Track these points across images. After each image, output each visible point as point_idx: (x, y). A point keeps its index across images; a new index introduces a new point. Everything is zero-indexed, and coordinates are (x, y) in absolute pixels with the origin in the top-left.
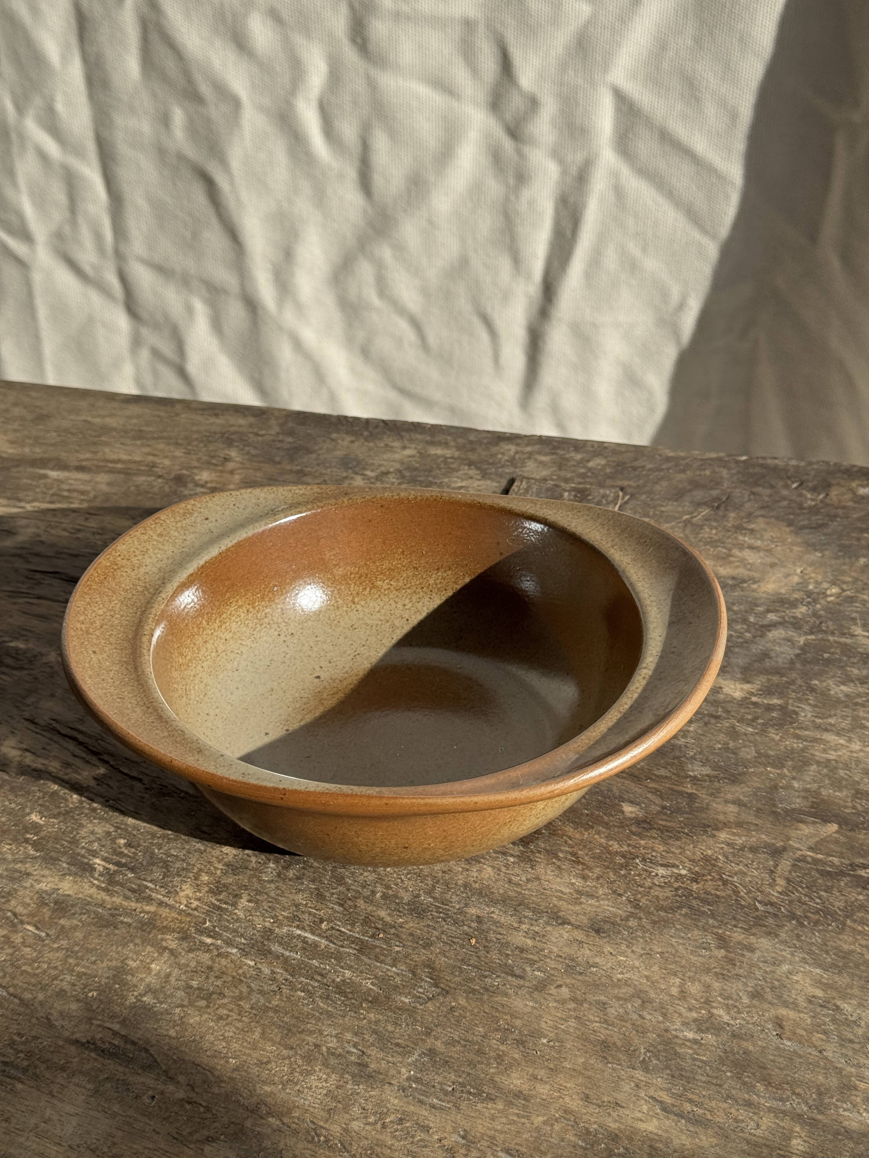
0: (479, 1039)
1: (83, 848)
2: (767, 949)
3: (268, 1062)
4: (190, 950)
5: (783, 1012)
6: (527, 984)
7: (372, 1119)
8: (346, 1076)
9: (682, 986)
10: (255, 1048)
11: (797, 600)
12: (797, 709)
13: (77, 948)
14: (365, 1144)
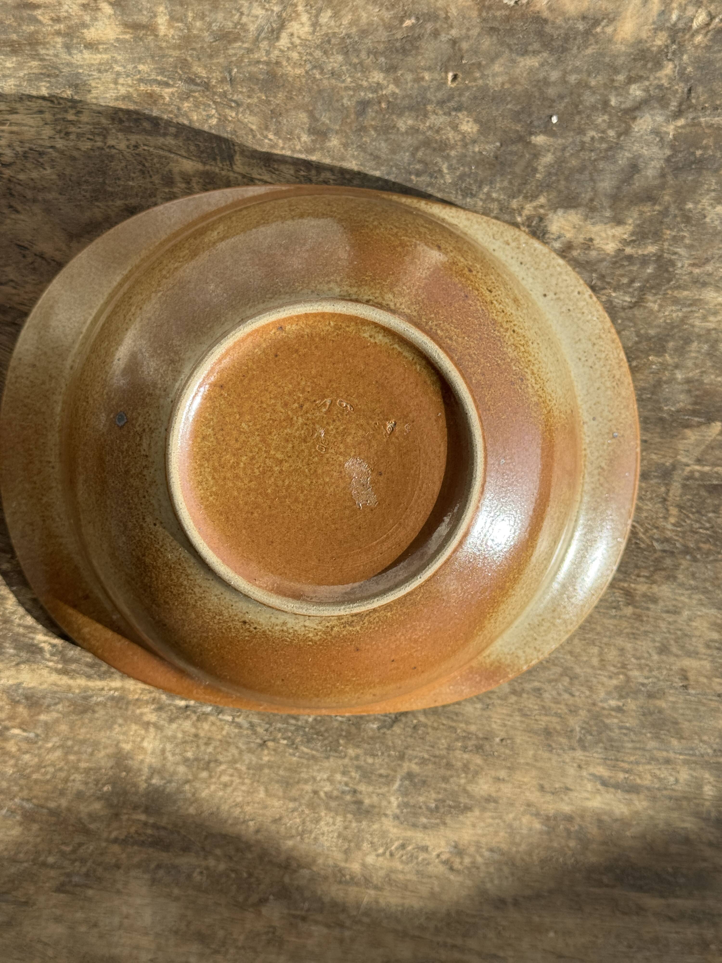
0: (444, 752)
1: (19, 625)
2: (668, 597)
3: (280, 819)
4: (171, 720)
7: (381, 851)
8: (348, 815)
9: (601, 654)
10: (265, 807)
11: (660, 51)
12: (673, 257)
13: (70, 743)
14: (382, 873)
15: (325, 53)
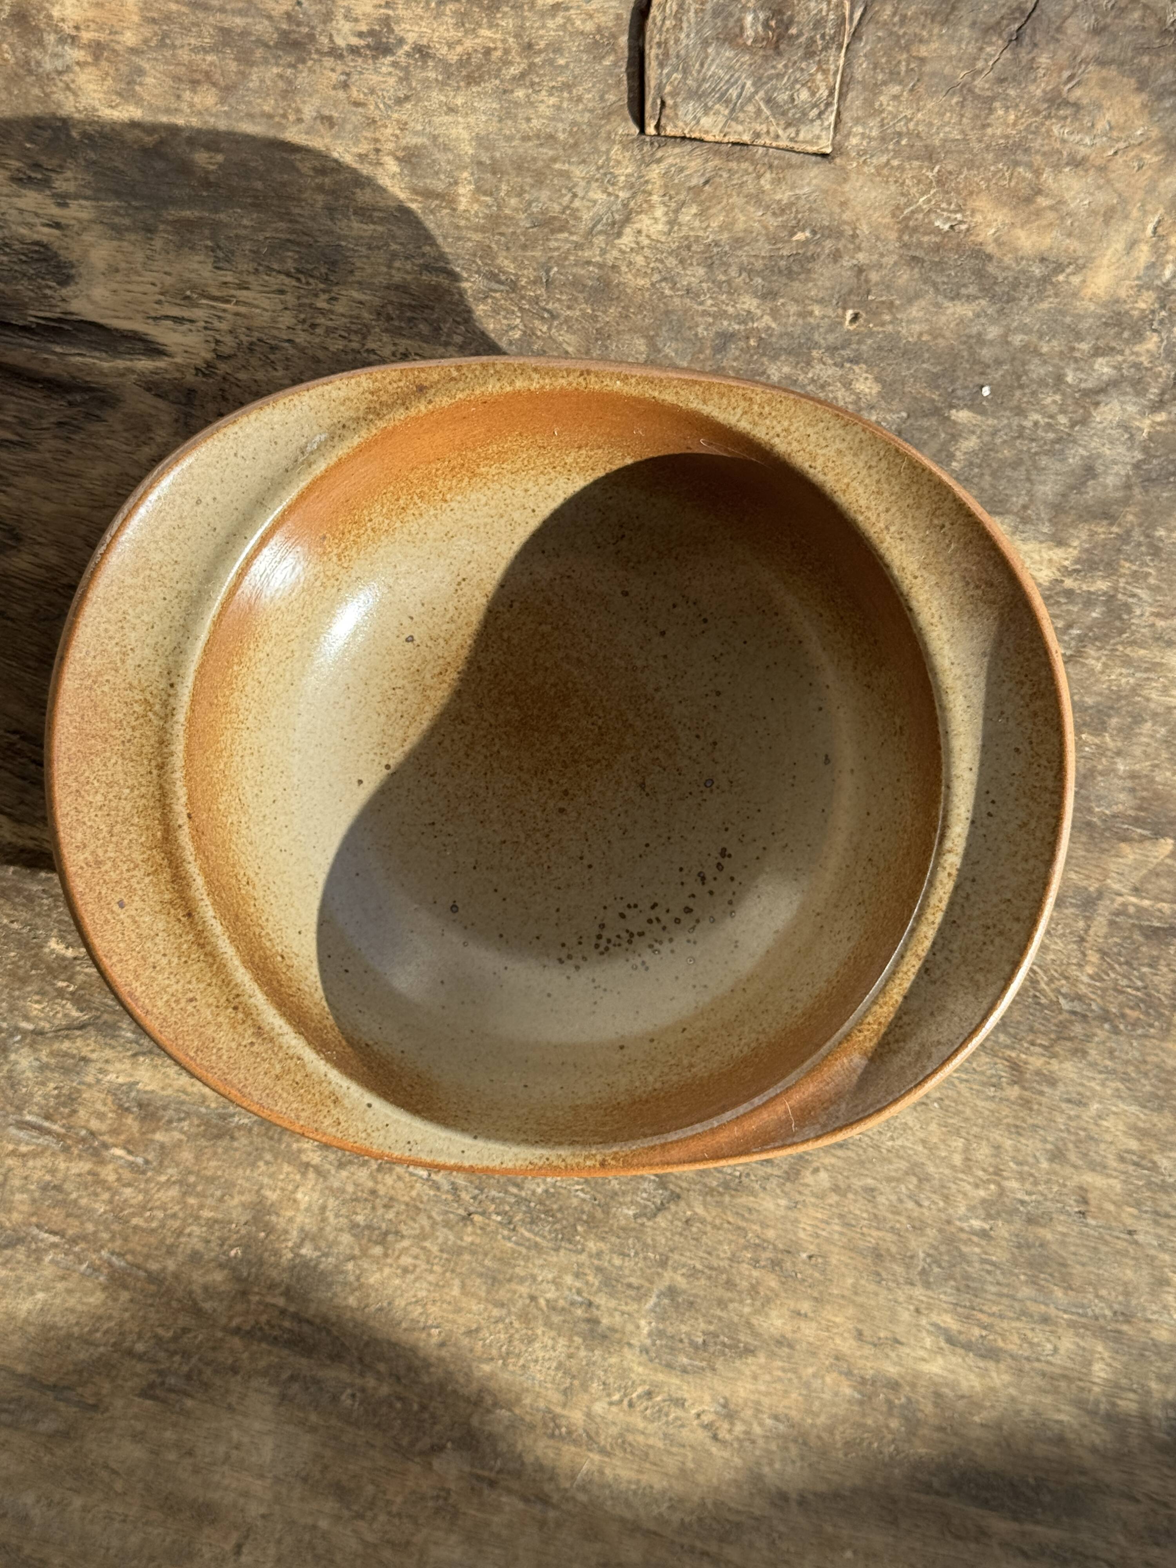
0: (725, 1264)
2: (1072, 1080)
3: (478, 1330)
5: (1090, 1178)
6: (776, 1172)
7: (616, 1397)
8: (576, 1338)
9: (966, 1150)
10: (458, 1310)
11: (1143, 317)
12: (1131, 600)
13: (192, 1179)
14: (614, 1430)
15: (682, 262)
